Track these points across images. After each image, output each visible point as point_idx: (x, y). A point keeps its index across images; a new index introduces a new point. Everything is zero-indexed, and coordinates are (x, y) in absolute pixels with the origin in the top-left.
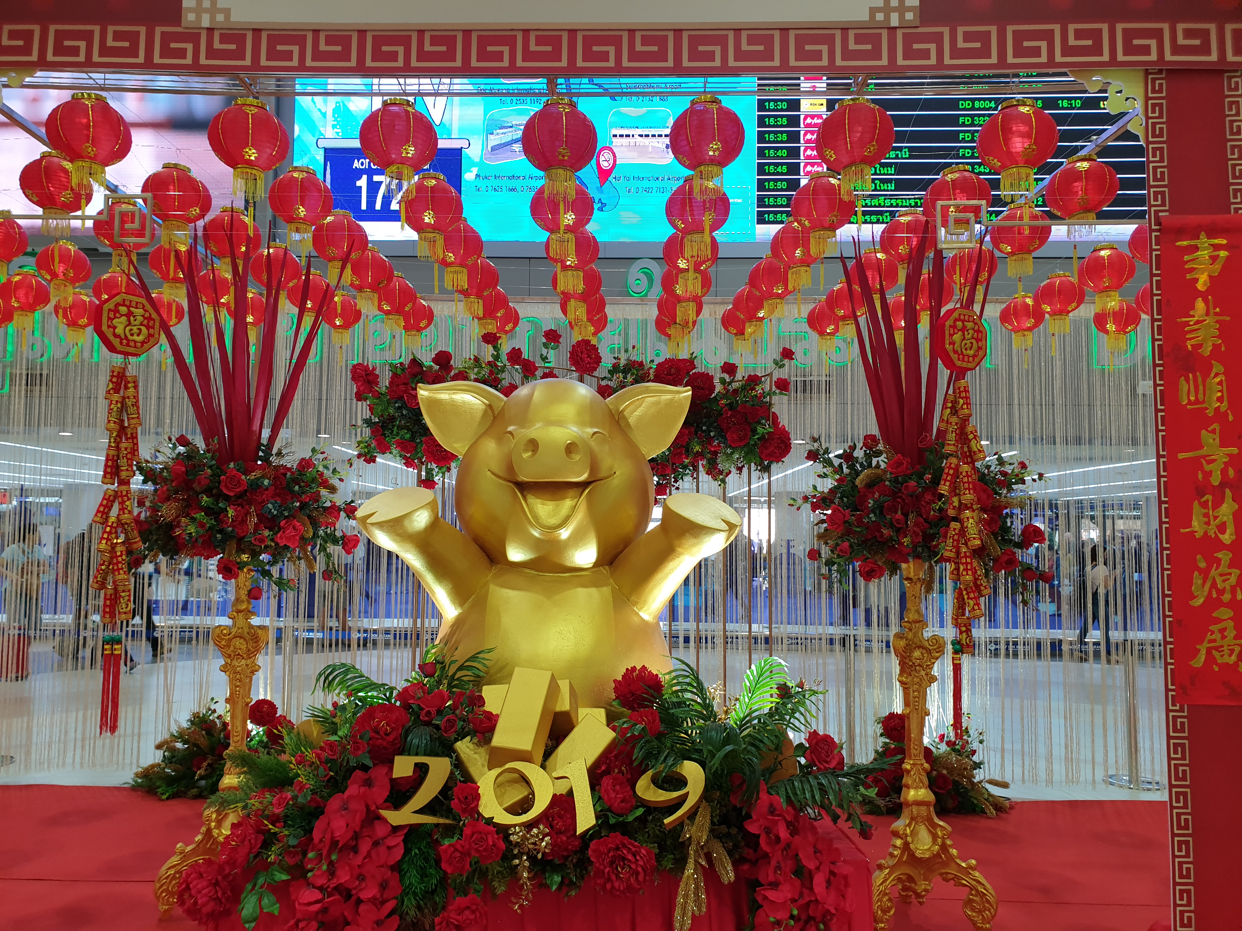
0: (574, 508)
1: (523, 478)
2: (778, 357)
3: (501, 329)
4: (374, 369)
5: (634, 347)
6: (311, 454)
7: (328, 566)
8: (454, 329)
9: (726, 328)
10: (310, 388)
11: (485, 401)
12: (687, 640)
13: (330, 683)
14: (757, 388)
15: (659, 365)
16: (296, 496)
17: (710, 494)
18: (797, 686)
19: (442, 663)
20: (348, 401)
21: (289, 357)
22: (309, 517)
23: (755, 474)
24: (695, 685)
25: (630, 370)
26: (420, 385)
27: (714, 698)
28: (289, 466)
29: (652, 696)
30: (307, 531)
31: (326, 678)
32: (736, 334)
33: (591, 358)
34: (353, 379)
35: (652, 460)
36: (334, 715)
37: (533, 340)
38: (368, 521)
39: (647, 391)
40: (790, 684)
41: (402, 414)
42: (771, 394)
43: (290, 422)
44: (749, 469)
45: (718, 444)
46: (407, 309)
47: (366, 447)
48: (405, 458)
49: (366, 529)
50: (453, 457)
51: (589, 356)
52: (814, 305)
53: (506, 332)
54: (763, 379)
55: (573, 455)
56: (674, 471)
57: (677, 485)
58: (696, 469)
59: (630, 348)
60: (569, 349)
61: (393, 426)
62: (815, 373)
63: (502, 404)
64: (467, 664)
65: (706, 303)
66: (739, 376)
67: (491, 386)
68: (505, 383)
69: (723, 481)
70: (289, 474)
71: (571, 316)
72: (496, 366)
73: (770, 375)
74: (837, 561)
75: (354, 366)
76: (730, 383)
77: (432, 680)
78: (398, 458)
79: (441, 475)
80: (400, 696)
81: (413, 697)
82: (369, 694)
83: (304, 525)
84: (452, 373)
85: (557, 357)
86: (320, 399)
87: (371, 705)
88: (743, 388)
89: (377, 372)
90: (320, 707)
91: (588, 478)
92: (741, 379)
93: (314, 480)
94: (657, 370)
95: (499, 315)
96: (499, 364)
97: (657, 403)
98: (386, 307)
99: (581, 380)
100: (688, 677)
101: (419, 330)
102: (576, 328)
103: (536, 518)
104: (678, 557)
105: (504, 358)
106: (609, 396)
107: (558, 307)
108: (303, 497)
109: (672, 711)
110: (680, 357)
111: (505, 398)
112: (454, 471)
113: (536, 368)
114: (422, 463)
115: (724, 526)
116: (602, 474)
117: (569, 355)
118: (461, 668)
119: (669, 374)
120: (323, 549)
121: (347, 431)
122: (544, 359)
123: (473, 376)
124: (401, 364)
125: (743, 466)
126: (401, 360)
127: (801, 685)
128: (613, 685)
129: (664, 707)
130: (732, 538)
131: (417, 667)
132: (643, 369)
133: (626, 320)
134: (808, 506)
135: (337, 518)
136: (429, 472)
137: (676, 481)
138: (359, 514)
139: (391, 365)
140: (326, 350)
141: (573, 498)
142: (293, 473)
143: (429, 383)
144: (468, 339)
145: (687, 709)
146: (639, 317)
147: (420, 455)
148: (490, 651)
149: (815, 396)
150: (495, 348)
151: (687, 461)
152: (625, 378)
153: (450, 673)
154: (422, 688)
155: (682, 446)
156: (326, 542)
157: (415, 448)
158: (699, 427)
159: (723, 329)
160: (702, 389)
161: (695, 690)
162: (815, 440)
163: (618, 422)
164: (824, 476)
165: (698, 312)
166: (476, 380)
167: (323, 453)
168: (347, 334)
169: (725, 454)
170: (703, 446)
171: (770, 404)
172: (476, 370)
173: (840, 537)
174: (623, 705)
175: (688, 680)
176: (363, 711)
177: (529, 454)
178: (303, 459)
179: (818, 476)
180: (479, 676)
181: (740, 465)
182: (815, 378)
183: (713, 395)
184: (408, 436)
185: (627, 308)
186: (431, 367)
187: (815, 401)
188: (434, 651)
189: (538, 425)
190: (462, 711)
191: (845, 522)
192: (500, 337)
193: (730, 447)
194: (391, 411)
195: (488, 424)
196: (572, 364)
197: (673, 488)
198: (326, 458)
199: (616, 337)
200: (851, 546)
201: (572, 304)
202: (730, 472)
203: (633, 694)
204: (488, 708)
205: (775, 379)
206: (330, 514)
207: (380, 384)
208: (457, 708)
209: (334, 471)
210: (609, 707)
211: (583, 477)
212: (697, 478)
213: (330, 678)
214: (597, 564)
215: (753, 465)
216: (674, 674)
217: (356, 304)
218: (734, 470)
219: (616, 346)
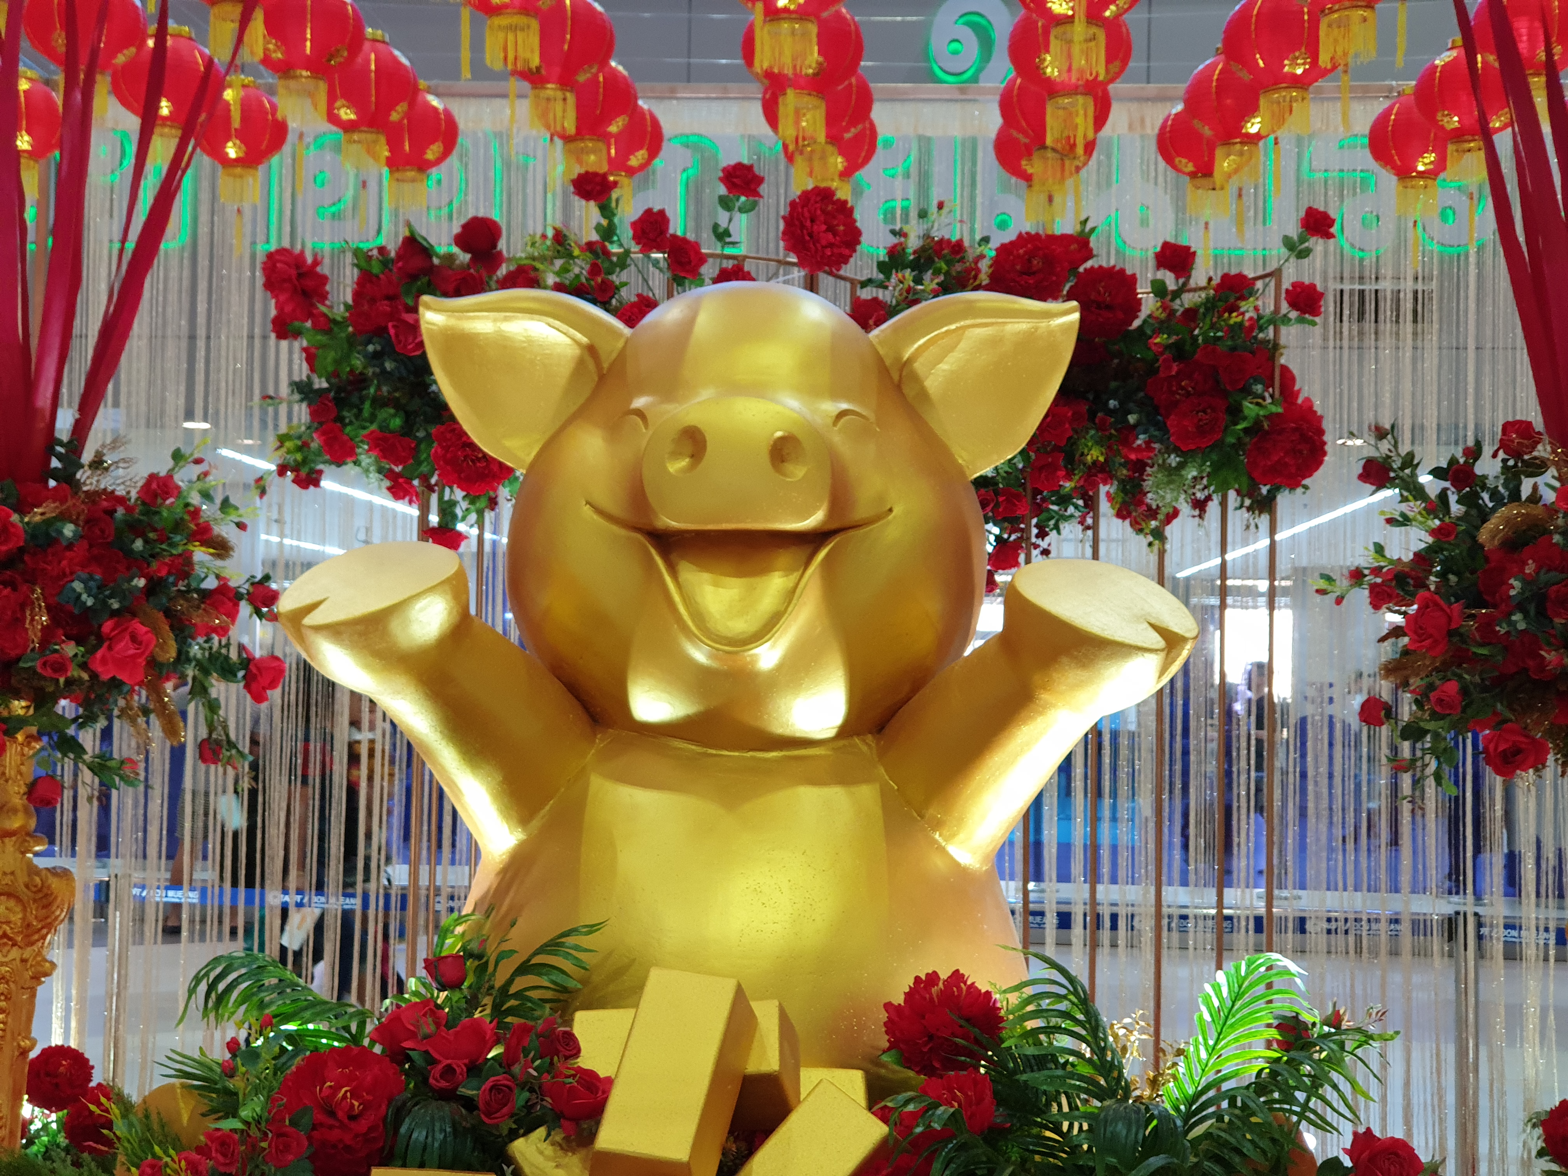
0: (790, 595)
1: (668, 522)
2: (1293, 230)
3: (619, 164)
4: (316, 262)
5: (940, 206)
6: (171, 463)
7: (211, 728)
8: (507, 165)
9: (1169, 160)
10: (169, 310)
11: (579, 336)
12: (1064, 921)
13: (221, 999)
14: (1244, 306)
15: (1003, 250)
16: (138, 563)
17: (1125, 564)
18: (1325, 1022)
19: (479, 957)
20: (257, 342)
21: (117, 235)
22: (169, 613)
23: (1238, 518)
24: (1080, 1017)
25: (930, 262)
26: (426, 298)
27: (1124, 1049)
28: (120, 491)
29: (977, 1042)
30: (163, 647)
31: (212, 987)
32: (1193, 175)
33: (835, 234)
34: (269, 285)
35: (981, 483)
36: (229, 1071)
37: (695, 191)
38: (308, 621)
39: (970, 311)
40: (1307, 1017)
41: (384, 371)
42: (1278, 320)
43: (123, 389)
44: (1224, 504)
45: (1148, 443)
46: (395, 116)
47: (299, 449)
48: (390, 475)
49: (301, 639)
50: (503, 472)
51: (831, 229)
52: (1386, 104)
53: (631, 172)
54: (1259, 284)
55: (789, 467)
56: (1039, 509)
57: (1044, 544)
58: (1091, 505)
59: (933, 209)
60: (784, 210)
61: (362, 400)
62: (1387, 271)
63: (620, 344)
64: (536, 960)
65: (1121, 99)
66: (1200, 275)
67: (594, 302)
68: (628, 295)
69: (1159, 535)
70: (120, 512)
71: (787, 129)
72: (607, 253)
73: (1276, 274)
74: (1431, 726)
75: (270, 256)
76: (1177, 294)
77: (456, 996)
78: (374, 476)
79: (473, 517)
80: (383, 1033)
81: (413, 1035)
82: (311, 1026)
83: (155, 630)
84: (503, 271)
85: (755, 230)
86: (192, 337)
87: (315, 1051)
88: (1210, 305)
89: (324, 269)
90: (196, 1055)
91: (825, 522)
92: (1203, 282)
93: (178, 526)
94: (997, 263)
95: (613, 129)
96: (614, 249)
97: (994, 342)
98: (347, 114)
99: (811, 286)
100: (1065, 997)
101: (424, 166)
102: (798, 159)
103: (699, 617)
104: (1041, 713)
105: (625, 233)
106: (878, 324)
107: (756, 110)
108: (154, 565)
109: (1024, 1077)
110: (1058, 231)
111: (626, 331)
112: (506, 508)
113: (702, 259)
114: (431, 489)
115: (1157, 641)
116: (861, 512)
117: (782, 226)
118: (524, 969)
119: (1028, 272)
120: (200, 690)
121: (256, 412)
122: (722, 235)
123: (551, 279)
124: (382, 250)
125: (1209, 498)
126: (381, 241)
127: (1335, 1020)
128: (884, 1016)
129: (1006, 1068)
130: (1176, 667)
131: (420, 964)
132: (962, 260)
133: (925, 142)
134: (1362, 595)
135: (233, 615)
136: (447, 510)
137: (1042, 534)
138: (285, 605)
139: (356, 252)
140: (204, 218)
141: (789, 571)
142: (129, 510)
143: (446, 294)
144: (540, 187)
145: (1060, 1072)
146: (956, 131)
147: (424, 468)
148: (592, 929)
149: (1387, 327)
150: (606, 210)
151: (1068, 485)
152: (918, 280)
153: (499, 982)
154: (433, 1013)
155: (1057, 448)
156: (206, 672)
157: (414, 452)
158: (1099, 403)
159: (1162, 163)
160: (1109, 307)
161: (1078, 1029)
162: (1380, 433)
163: (898, 387)
164: (1402, 521)
165: (1100, 120)
166: (559, 287)
167: (198, 461)
168: (253, 180)
169: (1164, 467)
170: (1110, 448)
171: (1276, 346)
172: (558, 263)
173: (1437, 670)
174: (907, 1062)
175: (1064, 1006)
176: (298, 1060)
177: (684, 463)
178: (152, 477)
179: (1390, 521)
180: (564, 990)
181: (1200, 496)
182: (1386, 286)
183: (1136, 323)
184: (396, 423)
185: (927, 109)
186: (450, 257)
187: (1387, 341)
188: (459, 929)
189: (706, 394)
190: (527, 1066)
191: (1451, 633)
192: (615, 184)
193: (1177, 450)
194: (358, 362)
195: (586, 393)
196: (789, 248)
197: (1035, 552)
198: (206, 474)
199: (899, 183)
200: (1465, 691)
201: (790, 100)
202: (1175, 513)
203: (931, 1037)
204: (587, 1060)
205: (1286, 285)
206: (216, 606)
207: (332, 299)
208: (516, 1060)
209: (226, 504)
210: (874, 1069)
211: (813, 520)
212: (1095, 528)
213: (221, 987)
214: (846, 731)
215: (1232, 495)
216: (1029, 991)
217: (274, 108)
218: (1185, 508)
219: (898, 204)
